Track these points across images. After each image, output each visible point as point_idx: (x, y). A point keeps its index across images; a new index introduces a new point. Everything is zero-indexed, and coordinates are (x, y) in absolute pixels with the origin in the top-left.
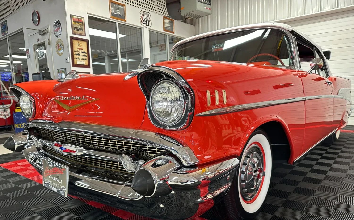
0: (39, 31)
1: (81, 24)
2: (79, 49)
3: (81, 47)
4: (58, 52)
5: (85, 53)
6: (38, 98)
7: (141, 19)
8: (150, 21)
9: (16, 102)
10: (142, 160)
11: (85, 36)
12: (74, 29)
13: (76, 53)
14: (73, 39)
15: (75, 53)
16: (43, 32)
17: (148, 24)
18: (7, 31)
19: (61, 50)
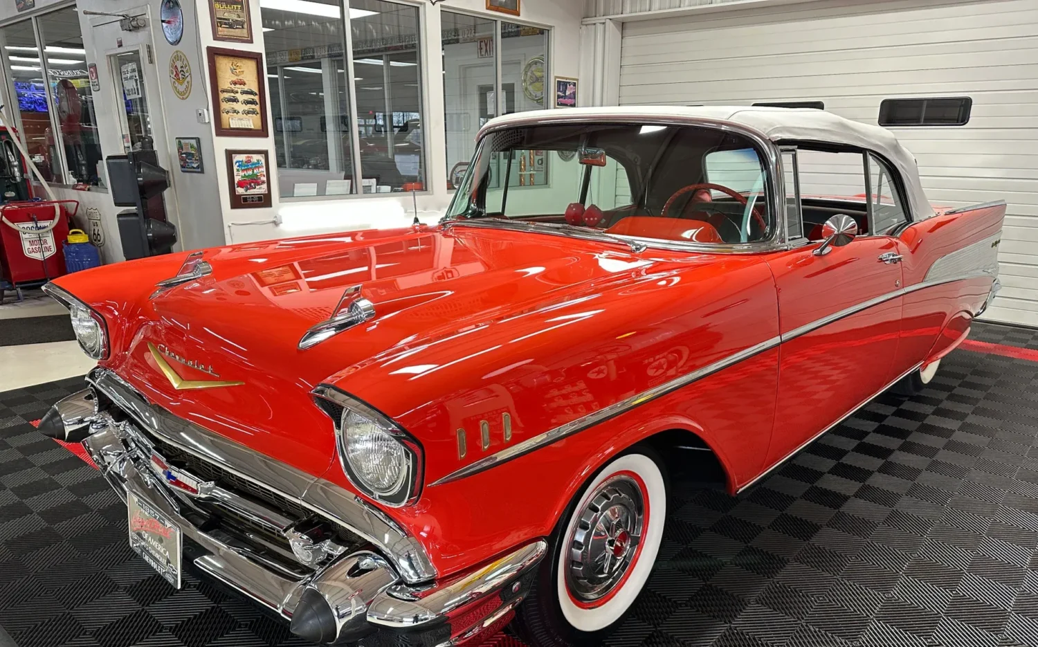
0: (122, 18)
1: (239, 6)
2: (235, 83)
3: (240, 77)
4: (176, 88)
5: (251, 93)
9: (71, 215)
10: (332, 541)
11: (251, 42)
12: (220, 25)
13: (227, 95)
14: (216, 56)
15: (223, 96)
16: (131, 21)
19: (183, 82)
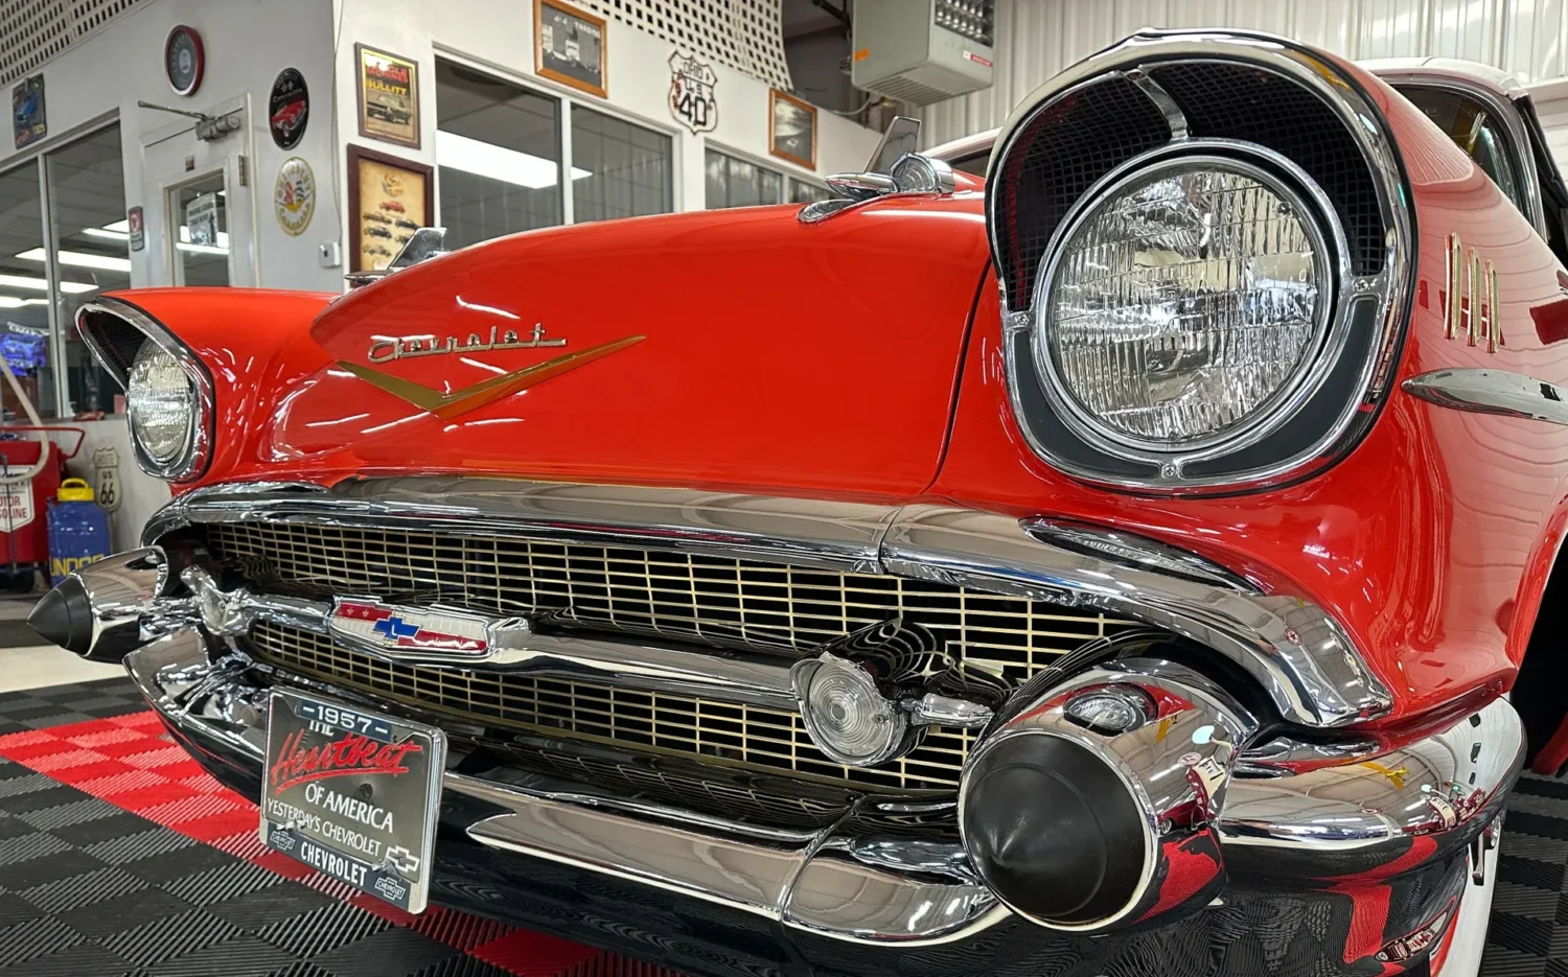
0: (200, 120)
1: (404, 90)
2: (388, 208)
3: (398, 199)
4: (284, 219)
5: (412, 226)
6: (232, 378)
7: (674, 92)
8: (712, 104)
9: (66, 457)
11: (418, 147)
12: (371, 113)
13: (373, 225)
14: (361, 160)
15: (367, 224)
16: (215, 123)
17: (701, 119)
18: (42, 126)
19: (299, 206)
